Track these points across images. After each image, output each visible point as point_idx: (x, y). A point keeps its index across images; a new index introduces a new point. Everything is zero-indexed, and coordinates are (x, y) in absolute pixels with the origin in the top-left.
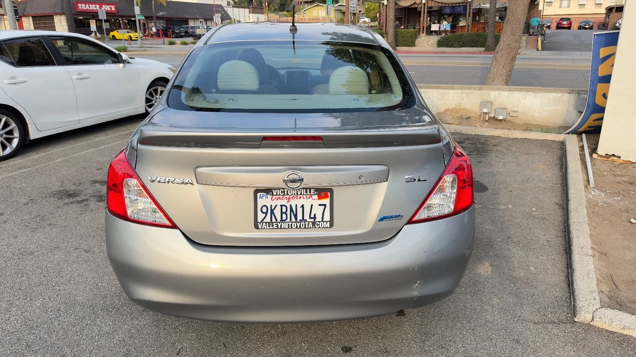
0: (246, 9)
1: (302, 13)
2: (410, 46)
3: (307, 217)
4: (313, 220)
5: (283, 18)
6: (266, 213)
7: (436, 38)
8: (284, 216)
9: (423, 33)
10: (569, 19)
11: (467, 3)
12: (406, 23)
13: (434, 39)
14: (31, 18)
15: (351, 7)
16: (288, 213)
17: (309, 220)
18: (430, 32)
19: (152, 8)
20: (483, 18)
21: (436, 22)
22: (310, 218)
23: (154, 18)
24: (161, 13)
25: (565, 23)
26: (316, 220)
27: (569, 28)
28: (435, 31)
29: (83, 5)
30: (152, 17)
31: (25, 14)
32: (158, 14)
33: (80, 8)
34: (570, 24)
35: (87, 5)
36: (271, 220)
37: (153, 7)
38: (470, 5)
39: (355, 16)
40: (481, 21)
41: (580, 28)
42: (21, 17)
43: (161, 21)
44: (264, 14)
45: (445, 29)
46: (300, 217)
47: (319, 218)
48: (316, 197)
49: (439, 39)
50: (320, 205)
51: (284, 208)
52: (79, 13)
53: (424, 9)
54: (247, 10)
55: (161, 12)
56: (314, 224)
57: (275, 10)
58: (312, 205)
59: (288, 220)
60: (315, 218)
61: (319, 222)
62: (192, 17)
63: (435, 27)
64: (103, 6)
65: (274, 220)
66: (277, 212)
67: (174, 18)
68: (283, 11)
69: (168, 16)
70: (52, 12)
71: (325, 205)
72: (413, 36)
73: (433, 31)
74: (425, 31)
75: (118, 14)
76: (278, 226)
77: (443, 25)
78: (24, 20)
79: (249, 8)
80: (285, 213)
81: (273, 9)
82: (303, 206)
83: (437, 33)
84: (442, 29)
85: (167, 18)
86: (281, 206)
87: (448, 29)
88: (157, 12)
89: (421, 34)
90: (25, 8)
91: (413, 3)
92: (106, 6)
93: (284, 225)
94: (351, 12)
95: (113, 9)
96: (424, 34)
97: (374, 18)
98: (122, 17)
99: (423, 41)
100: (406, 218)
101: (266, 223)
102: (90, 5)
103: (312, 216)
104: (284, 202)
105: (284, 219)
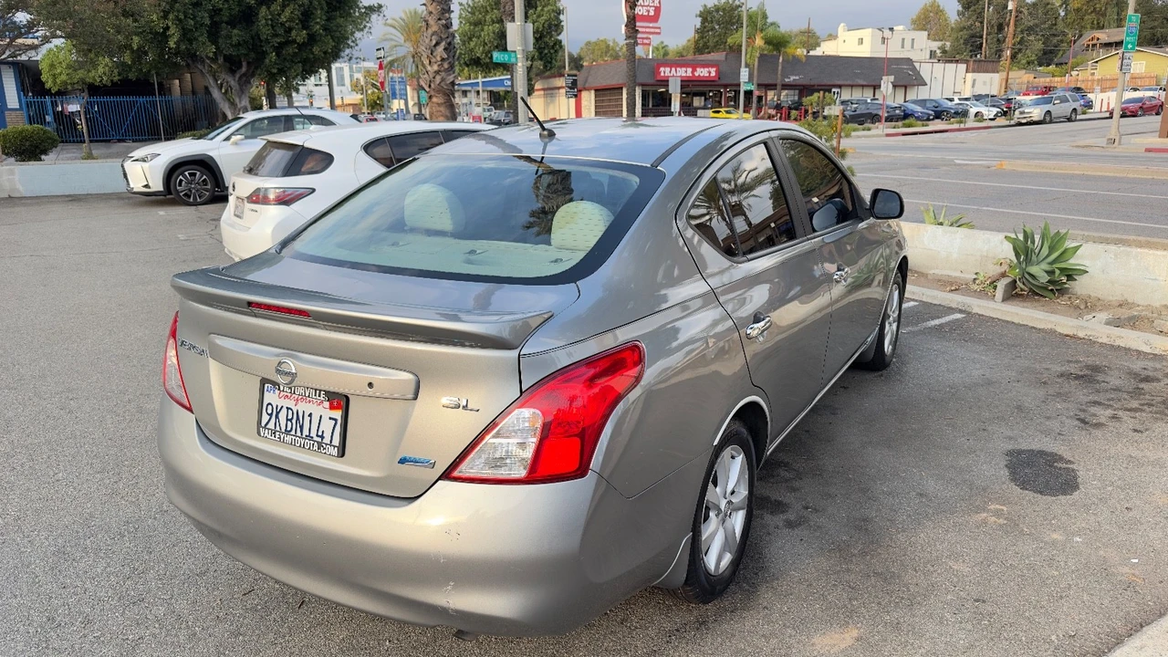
0: (959, 65)
1: (1089, 68)
3: (313, 434)
4: (319, 440)
5: (1042, 80)
6: (271, 415)
8: (289, 423)
14: (593, 92)
16: (294, 421)
17: (316, 438)
19: (777, 69)
22: (317, 436)
23: (779, 87)
24: (792, 78)
26: (324, 441)
29: (668, 69)
30: (776, 85)
31: (587, 85)
32: (787, 80)
33: (662, 74)
35: (673, 69)
36: (275, 427)
37: (780, 68)
42: (580, 91)
43: (792, 92)
44: (998, 72)
46: (306, 432)
47: (327, 440)
48: (327, 404)
50: (330, 418)
51: (290, 412)
52: (659, 83)
54: (963, 67)
55: (793, 75)
56: (320, 445)
57: (1028, 63)
58: (321, 417)
59: (293, 432)
60: (322, 437)
61: (326, 444)
62: (849, 82)
64: (698, 69)
65: (278, 429)
66: (282, 416)
67: (814, 86)
68: (1048, 65)
69: (804, 83)
70: (621, 82)
71: (336, 420)
75: (720, 82)
76: (280, 438)
78: (585, 95)
79: (966, 62)
80: (291, 420)
81: (1024, 62)
82: (310, 415)
85: (803, 86)
86: (288, 409)
88: (785, 75)
90: (587, 77)
92: (702, 69)
93: (288, 438)
95: (713, 74)
98: (726, 86)
100: (441, 469)
101: (269, 430)
102: (678, 69)
103: (320, 434)
104: (290, 403)
105: (289, 429)
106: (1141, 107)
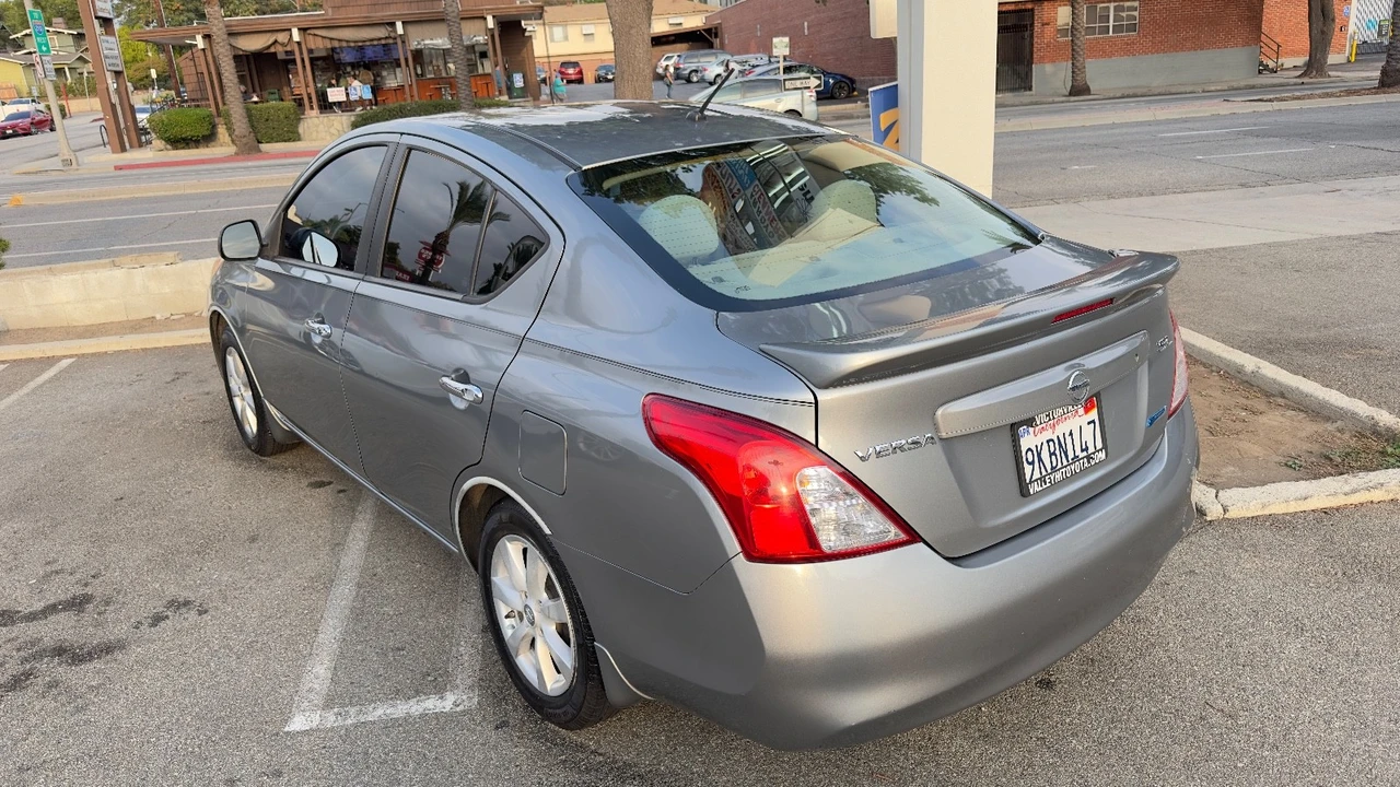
2: (289, 140)
3: (1078, 452)
4: (1085, 454)
6: (1032, 463)
7: (344, 118)
8: (1053, 457)
9: (312, 108)
10: (575, 64)
11: (395, 39)
12: (258, 89)
13: (341, 120)
15: (106, 57)
16: (1057, 452)
17: (1081, 455)
18: (326, 106)
20: (430, 68)
21: (334, 82)
22: (1082, 451)
25: (571, 71)
26: (1090, 452)
27: (580, 81)
28: (340, 103)
34: (581, 72)
36: (1041, 473)
38: (403, 42)
39: (121, 80)
40: (428, 76)
41: (599, 80)
45: (360, 97)
46: (1071, 456)
47: (1091, 448)
48: (1082, 411)
49: (353, 119)
50: (1089, 424)
51: (1051, 443)
53: (301, 53)
56: (1088, 458)
58: (1080, 428)
59: (1060, 466)
60: (1087, 449)
61: (1094, 453)
63: (335, 94)
65: (1044, 473)
66: (1045, 455)
71: (1094, 421)
72: (292, 117)
73: (334, 103)
74: (315, 106)
76: (1051, 481)
77: (355, 89)
80: (1054, 454)
82: (1071, 434)
83: (346, 106)
84: (352, 98)
86: (1048, 442)
87: (368, 95)
89: (308, 112)
91: (270, 43)
93: (1056, 476)
94: (109, 68)
96: (316, 112)
97: (141, 80)
99: (317, 126)
101: (1036, 480)
103: (1084, 446)
104: (1048, 435)
105: (1054, 465)
106: (32, 123)
